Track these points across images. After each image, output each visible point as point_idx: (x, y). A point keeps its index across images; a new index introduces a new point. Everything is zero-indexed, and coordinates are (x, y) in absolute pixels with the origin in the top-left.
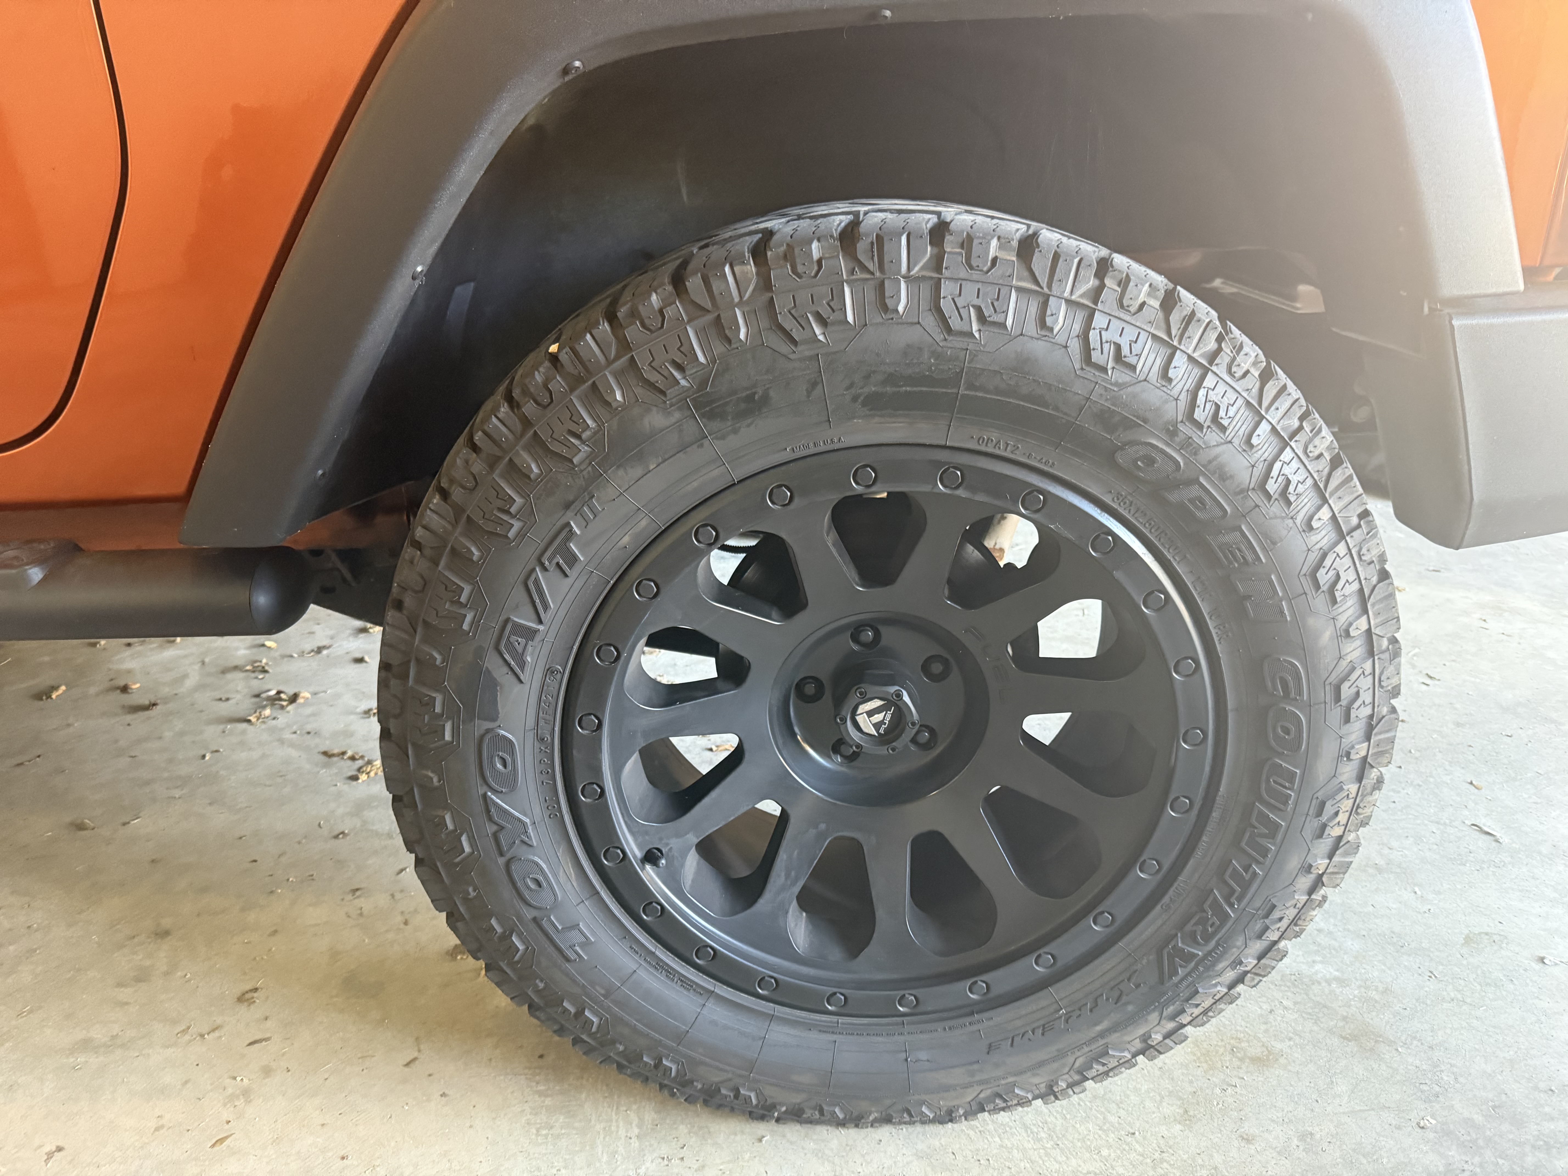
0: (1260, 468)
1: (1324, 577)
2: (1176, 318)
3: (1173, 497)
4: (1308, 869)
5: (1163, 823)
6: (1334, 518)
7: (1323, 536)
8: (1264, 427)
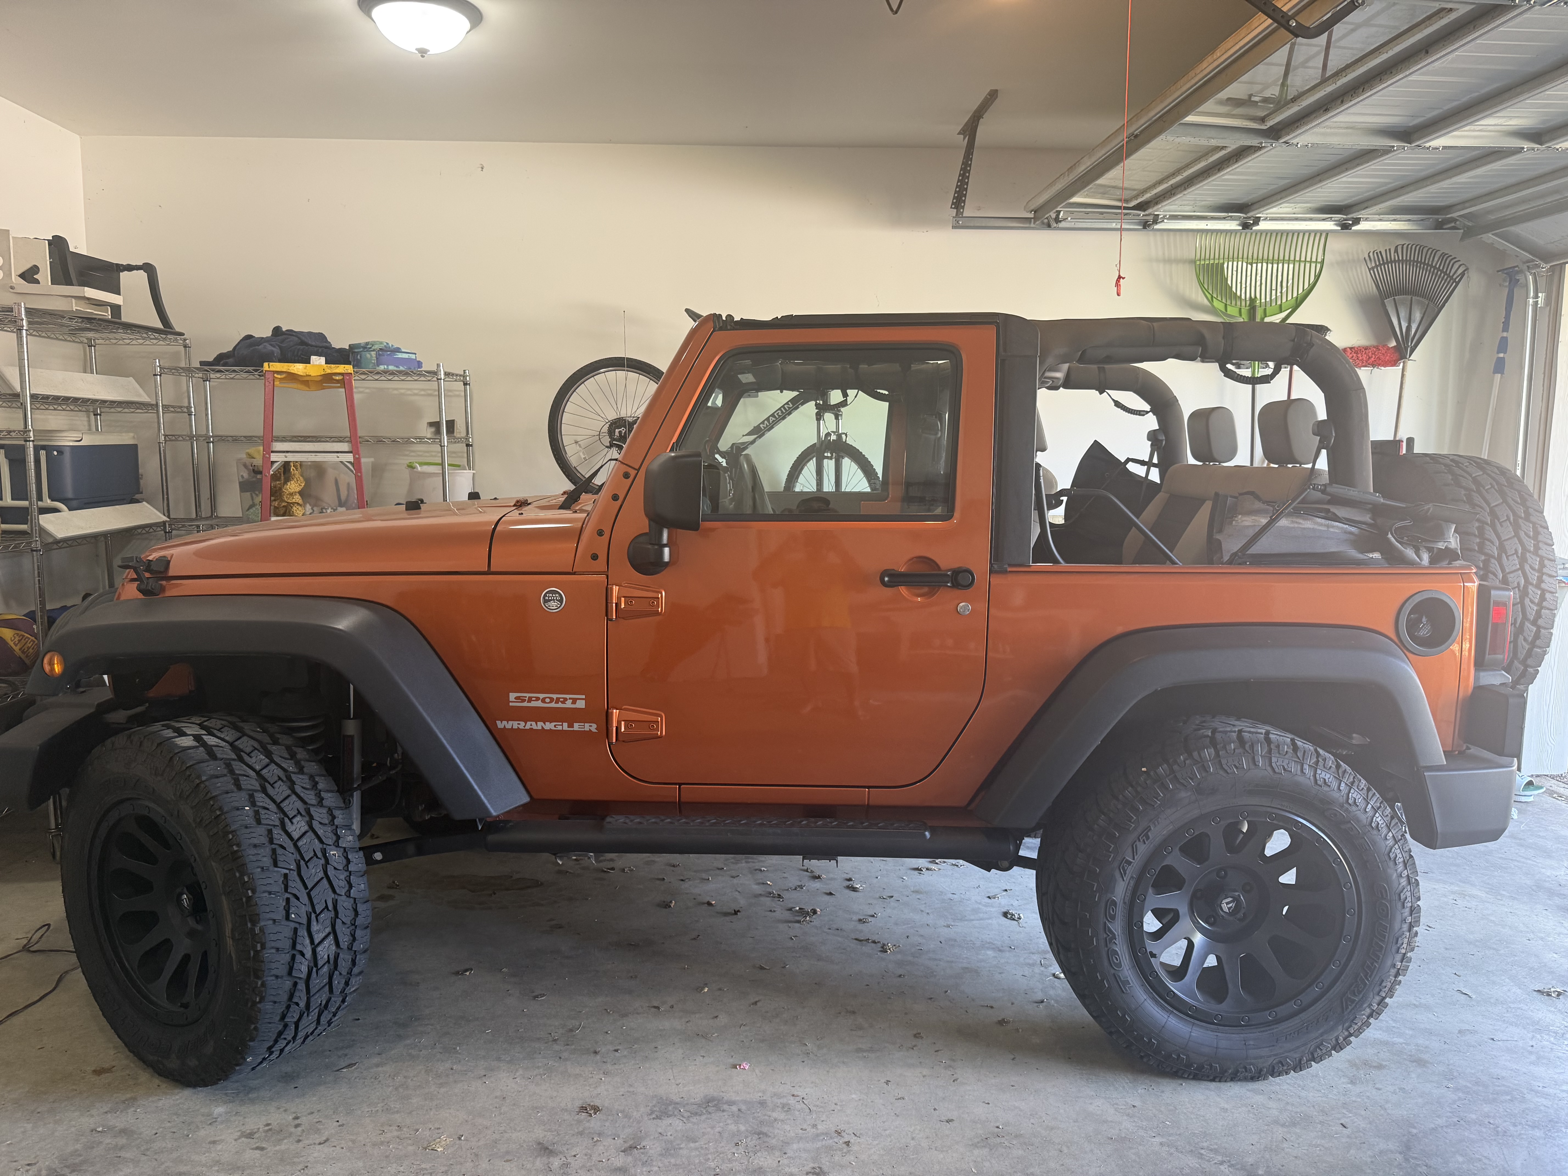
0: (1369, 819)
1: (1392, 856)
2: (1340, 771)
3: (1343, 827)
4: (1394, 966)
5: (1341, 945)
6: (1393, 836)
7: (1390, 842)
8: (1369, 806)
